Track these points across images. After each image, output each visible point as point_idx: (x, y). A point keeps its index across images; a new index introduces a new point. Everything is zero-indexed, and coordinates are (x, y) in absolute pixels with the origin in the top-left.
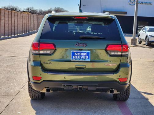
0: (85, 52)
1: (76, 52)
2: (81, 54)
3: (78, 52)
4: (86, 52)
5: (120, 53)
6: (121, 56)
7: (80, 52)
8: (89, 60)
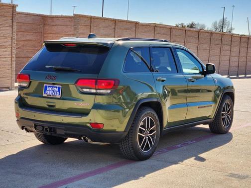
0: (56, 87)
1: (49, 87)
2: (53, 89)
3: (50, 87)
4: (58, 86)
5: (93, 91)
6: (95, 94)
7: (53, 87)
8: (59, 97)
